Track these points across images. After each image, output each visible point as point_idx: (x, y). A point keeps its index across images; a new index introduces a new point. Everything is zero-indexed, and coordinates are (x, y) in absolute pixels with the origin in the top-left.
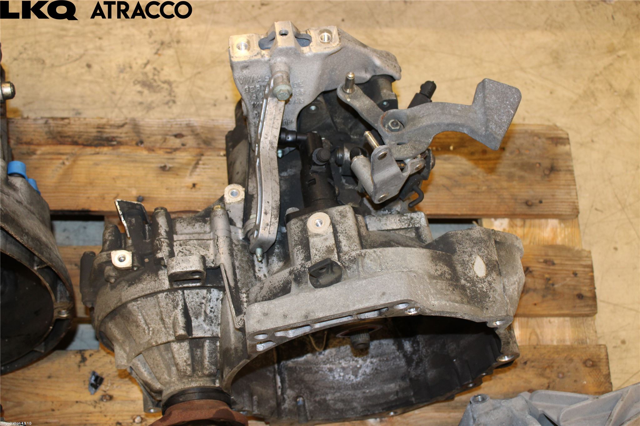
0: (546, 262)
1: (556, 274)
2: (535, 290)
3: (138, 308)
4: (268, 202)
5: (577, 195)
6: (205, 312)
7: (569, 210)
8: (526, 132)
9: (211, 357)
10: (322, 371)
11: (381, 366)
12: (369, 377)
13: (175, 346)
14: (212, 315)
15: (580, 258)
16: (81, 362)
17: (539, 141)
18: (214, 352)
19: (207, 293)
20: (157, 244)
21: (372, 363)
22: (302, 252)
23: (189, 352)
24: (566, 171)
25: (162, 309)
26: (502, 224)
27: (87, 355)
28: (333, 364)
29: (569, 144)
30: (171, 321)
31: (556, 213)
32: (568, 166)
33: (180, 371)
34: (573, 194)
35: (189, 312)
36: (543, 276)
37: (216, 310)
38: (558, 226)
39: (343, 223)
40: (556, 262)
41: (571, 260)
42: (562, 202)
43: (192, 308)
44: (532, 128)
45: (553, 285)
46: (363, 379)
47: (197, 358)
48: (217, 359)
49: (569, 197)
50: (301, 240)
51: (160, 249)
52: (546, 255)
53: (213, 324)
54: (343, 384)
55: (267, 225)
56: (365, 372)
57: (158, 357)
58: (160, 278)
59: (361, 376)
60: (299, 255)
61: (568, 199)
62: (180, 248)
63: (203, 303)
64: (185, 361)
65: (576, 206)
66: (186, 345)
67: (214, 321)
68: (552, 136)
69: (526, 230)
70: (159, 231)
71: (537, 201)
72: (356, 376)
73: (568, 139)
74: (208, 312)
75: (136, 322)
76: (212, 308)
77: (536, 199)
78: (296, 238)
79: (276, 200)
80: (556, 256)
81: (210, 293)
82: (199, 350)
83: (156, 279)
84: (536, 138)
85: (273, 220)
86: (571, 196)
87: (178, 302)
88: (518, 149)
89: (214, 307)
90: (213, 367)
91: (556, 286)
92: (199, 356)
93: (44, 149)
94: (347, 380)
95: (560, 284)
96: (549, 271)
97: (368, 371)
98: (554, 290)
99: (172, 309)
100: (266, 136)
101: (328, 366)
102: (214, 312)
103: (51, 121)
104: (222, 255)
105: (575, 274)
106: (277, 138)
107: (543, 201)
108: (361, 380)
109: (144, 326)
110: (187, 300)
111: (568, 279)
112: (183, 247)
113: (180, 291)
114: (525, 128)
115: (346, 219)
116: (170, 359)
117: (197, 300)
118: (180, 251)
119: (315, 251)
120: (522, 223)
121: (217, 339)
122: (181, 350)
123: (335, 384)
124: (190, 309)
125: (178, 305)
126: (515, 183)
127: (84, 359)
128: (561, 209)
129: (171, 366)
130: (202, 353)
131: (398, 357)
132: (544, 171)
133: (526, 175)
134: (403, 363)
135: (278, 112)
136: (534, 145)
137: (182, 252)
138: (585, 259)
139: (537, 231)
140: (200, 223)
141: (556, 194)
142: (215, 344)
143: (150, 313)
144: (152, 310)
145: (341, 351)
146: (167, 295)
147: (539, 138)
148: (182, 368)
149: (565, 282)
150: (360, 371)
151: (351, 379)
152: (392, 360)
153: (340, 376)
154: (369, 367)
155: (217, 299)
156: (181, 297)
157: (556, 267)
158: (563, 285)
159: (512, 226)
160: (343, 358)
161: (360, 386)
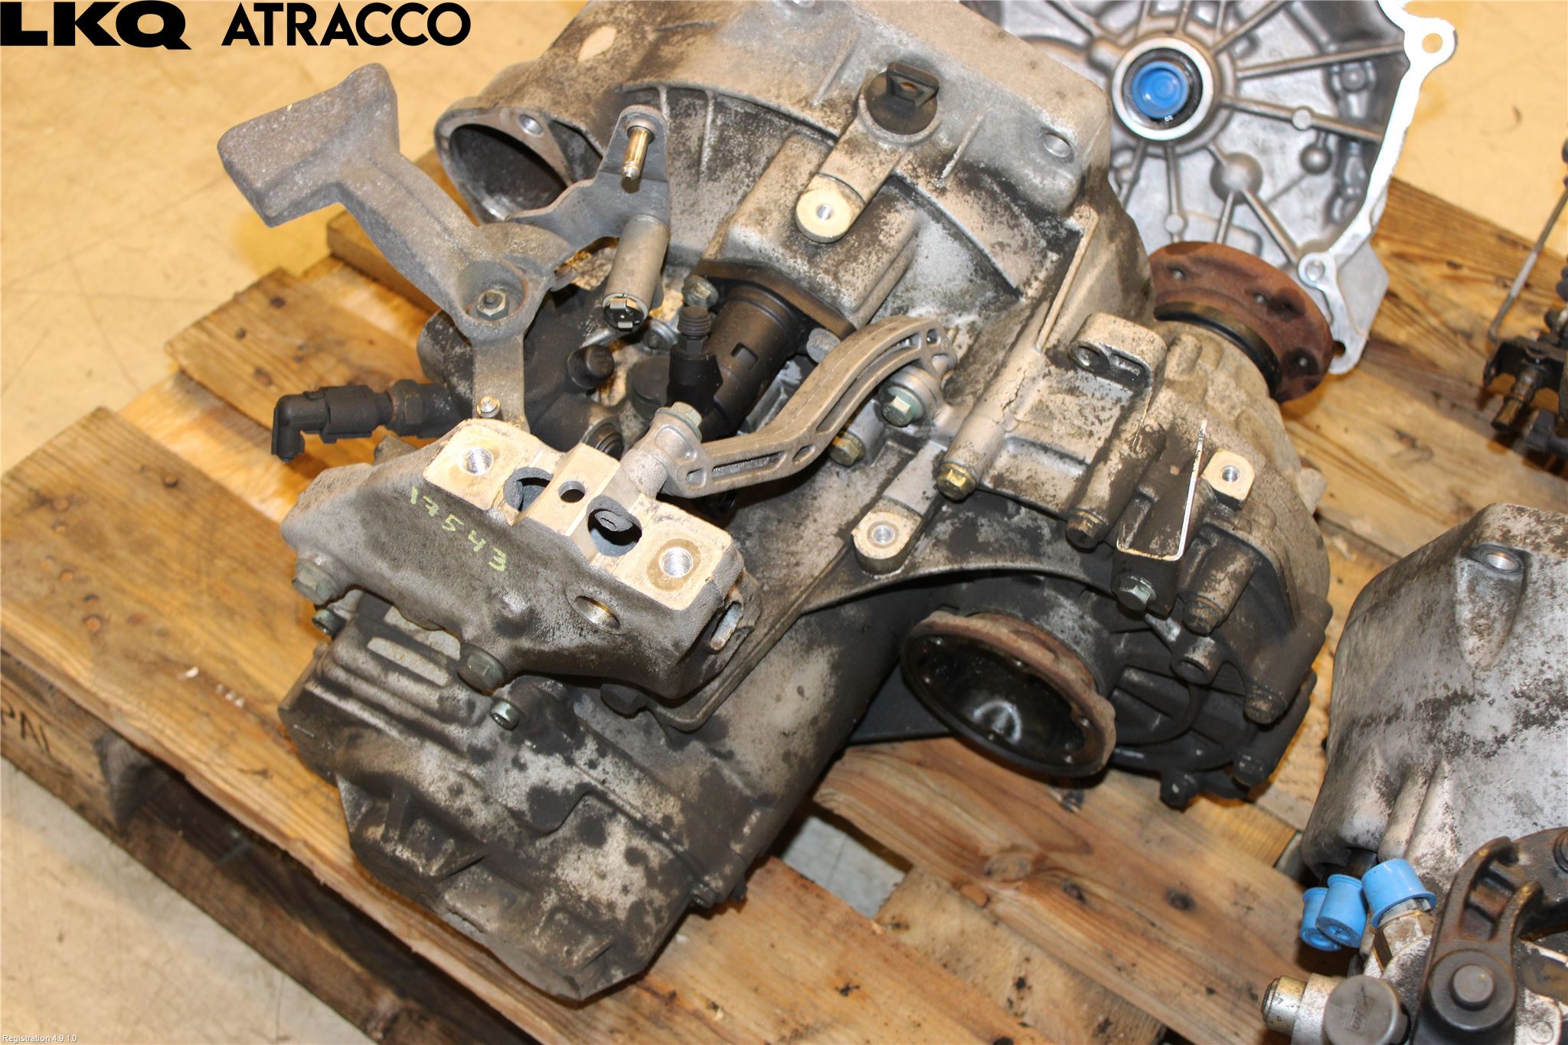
20: (1143, 446)
22: (886, 224)
34: (65, 439)
39: (776, 202)
49: (82, 440)
50: (868, 246)
51: (1142, 431)
58: (1171, 416)
60: (895, 226)
61: (88, 439)
62: (1096, 428)
70: (1120, 467)
78: (874, 258)
83: (1179, 421)
86: (75, 440)
104: (1025, 366)
112: (1088, 429)
115: (763, 205)
118: (1101, 422)
119: (877, 170)
126: (150, 530)
133: (109, 528)
137: (1097, 417)
140: (1013, 478)
141: (96, 460)
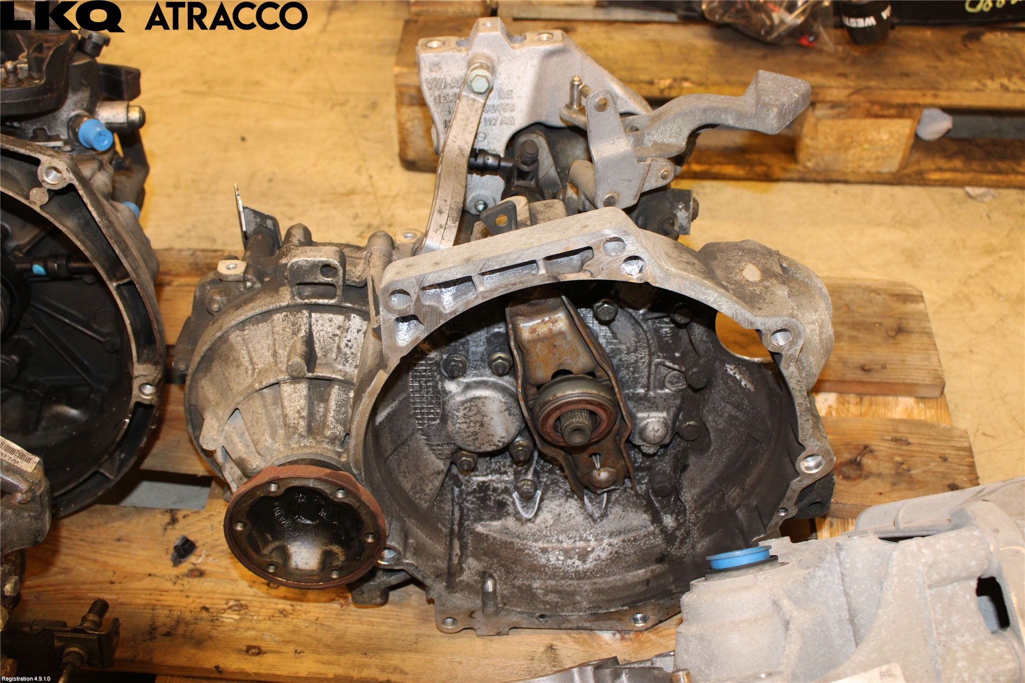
0: (896, 440)
1: (912, 456)
2: (880, 475)
3: (244, 340)
4: (446, 201)
5: (940, 362)
6: (339, 347)
7: (928, 379)
8: (858, 286)
9: (339, 411)
10: (530, 550)
11: (624, 549)
12: (603, 563)
13: (287, 389)
14: (347, 350)
15: (951, 438)
16: (169, 524)
17: (878, 297)
18: (344, 406)
19: (345, 320)
21: (610, 545)
23: (305, 399)
24: (921, 333)
25: (276, 337)
26: (826, 400)
27: (180, 515)
28: (548, 541)
29: (923, 301)
30: (286, 353)
31: (909, 381)
32: (923, 328)
33: (289, 427)
34: (934, 360)
35: (316, 346)
36: (892, 458)
37: (355, 346)
38: (915, 406)
39: (547, 212)
40: (911, 441)
41: (935, 439)
42: (917, 369)
43: (320, 341)
44: (868, 283)
45: (909, 470)
46: (595, 566)
47: (318, 417)
48: (347, 416)
49: (927, 363)
52: (895, 431)
53: (348, 365)
54: (562, 570)
55: (441, 227)
56: (599, 556)
57: (259, 409)
59: (592, 562)
61: (926, 366)
63: (337, 335)
64: (298, 412)
65: (939, 375)
66: (303, 388)
67: (350, 361)
68: (898, 292)
69: (864, 409)
71: (879, 367)
72: (584, 562)
73: (922, 297)
74: (343, 345)
75: (237, 360)
76: (349, 341)
77: (876, 364)
79: (458, 201)
80: (911, 433)
81: (350, 320)
82: (322, 405)
84: (872, 295)
85: (450, 223)
86: (930, 362)
87: (300, 326)
88: (848, 306)
89: (353, 341)
90: (340, 428)
91: (913, 472)
92: (321, 414)
93: (182, 280)
94: (568, 566)
95: (920, 470)
96: (901, 452)
97: (604, 555)
98: (910, 476)
99: (291, 336)
100: (454, 140)
101: (540, 544)
102: (351, 348)
103: (199, 253)
104: (372, 268)
105: (945, 460)
106: (470, 145)
107: (888, 366)
108: (592, 567)
109: (248, 364)
110: (314, 328)
111: (932, 465)
113: (305, 311)
114: (857, 282)
115: (552, 209)
116: (278, 417)
117: (329, 329)
120: (858, 400)
121: (352, 387)
122: (294, 395)
123: (549, 568)
124: (316, 341)
125: (299, 331)
126: (843, 343)
127: (174, 521)
128: (916, 378)
129: (279, 428)
130: (327, 410)
131: (653, 533)
132: (887, 332)
133: (860, 335)
134: (659, 540)
135: (474, 113)
136: (870, 301)
138: (957, 439)
139: (882, 410)
141: (908, 359)
142: (347, 394)
143: (259, 347)
144: (263, 342)
145: (562, 520)
146: (286, 316)
147: (879, 294)
148: (292, 421)
149: (929, 467)
150: (591, 556)
151: (576, 565)
152: (642, 539)
153: (558, 560)
154: (605, 551)
155: (359, 331)
156: (305, 320)
157: (913, 448)
158: (925, 472)
159: (842, 402)
160: (564, 531)
161: (588, 574)
